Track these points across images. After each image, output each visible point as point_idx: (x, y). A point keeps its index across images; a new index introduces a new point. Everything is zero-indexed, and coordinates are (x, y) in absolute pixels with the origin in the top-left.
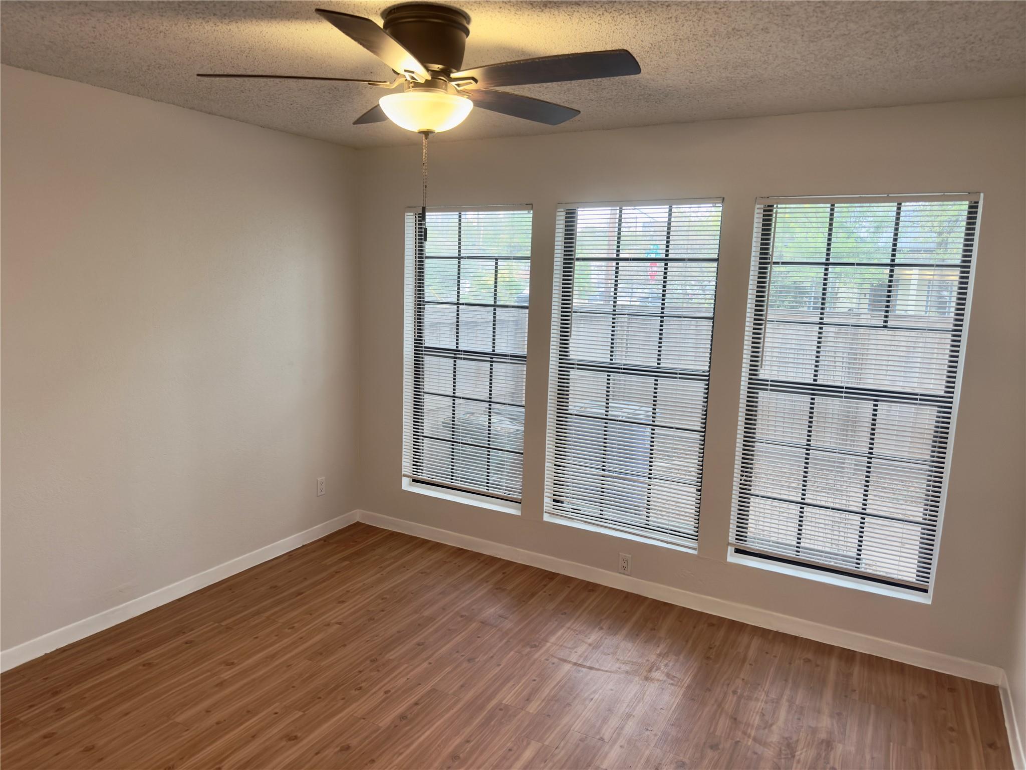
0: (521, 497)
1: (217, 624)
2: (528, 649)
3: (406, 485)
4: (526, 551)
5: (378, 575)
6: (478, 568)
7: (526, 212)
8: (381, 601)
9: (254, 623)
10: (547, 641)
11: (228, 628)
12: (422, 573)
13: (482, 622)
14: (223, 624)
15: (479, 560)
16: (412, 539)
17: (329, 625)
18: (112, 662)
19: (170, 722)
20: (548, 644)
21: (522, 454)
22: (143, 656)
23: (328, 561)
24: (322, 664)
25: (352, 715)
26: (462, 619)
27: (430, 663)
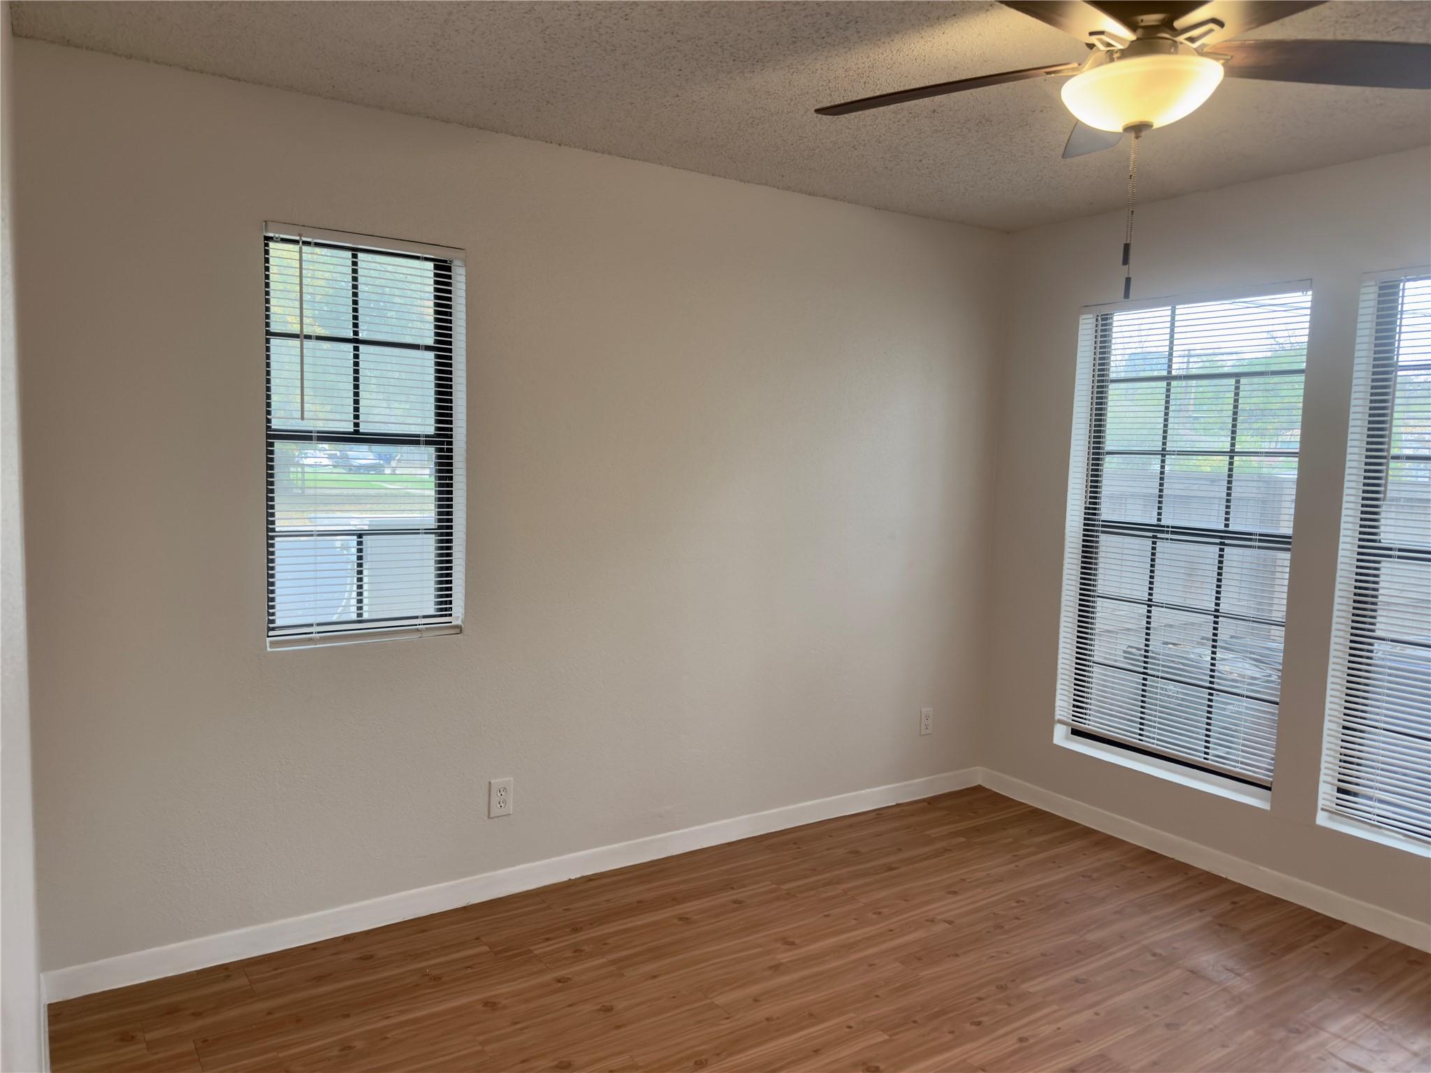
0: (1271, 779)
1: (774, 886)
2: (1281, 1034)
3: (1060, 736)
4: (1276, 873)
5: (1012, 866)
6: (1181, 887)
7: (1300, 294)
8: (1014, 904)
9: (824, 895)
10: (1321, 1029)
11: (790, 895)
12: (1083, 876)
13: (1192, 972)
14: (785, 887)
15: (1186, 874)
16: (1067, 823)
17: (933, 921)
18: (642, 906)
19: (707, 1001)
20: (1324, 1036)
21: (1277, 703)
22: (677, 907)
23: (934, 832)
24: (922, 974)
25: (964, 1060)
26: (1154, 958)
27: (1097, 1014)
